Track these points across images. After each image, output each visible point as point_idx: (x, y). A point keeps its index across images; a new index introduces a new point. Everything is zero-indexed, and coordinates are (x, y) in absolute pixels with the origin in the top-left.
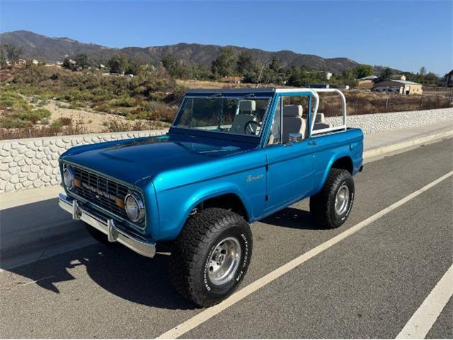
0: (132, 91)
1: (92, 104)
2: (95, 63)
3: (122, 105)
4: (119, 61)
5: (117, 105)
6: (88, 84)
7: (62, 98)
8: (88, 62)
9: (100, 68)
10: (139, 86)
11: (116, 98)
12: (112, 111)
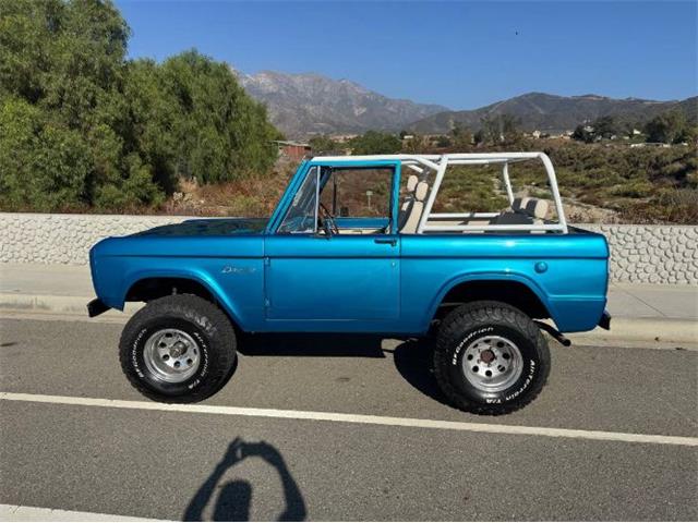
0: (657, 172)
1: (580, 192)
2: (623, 129)
3: (626, 195)
4: (666, 123)
5: (618, 194)
6: (590, 162)
7: (543, 183)
8: (613, 128)
9: (631, 135)
10: (673, 162)
11: (622, 183)
12: (607, 203)
